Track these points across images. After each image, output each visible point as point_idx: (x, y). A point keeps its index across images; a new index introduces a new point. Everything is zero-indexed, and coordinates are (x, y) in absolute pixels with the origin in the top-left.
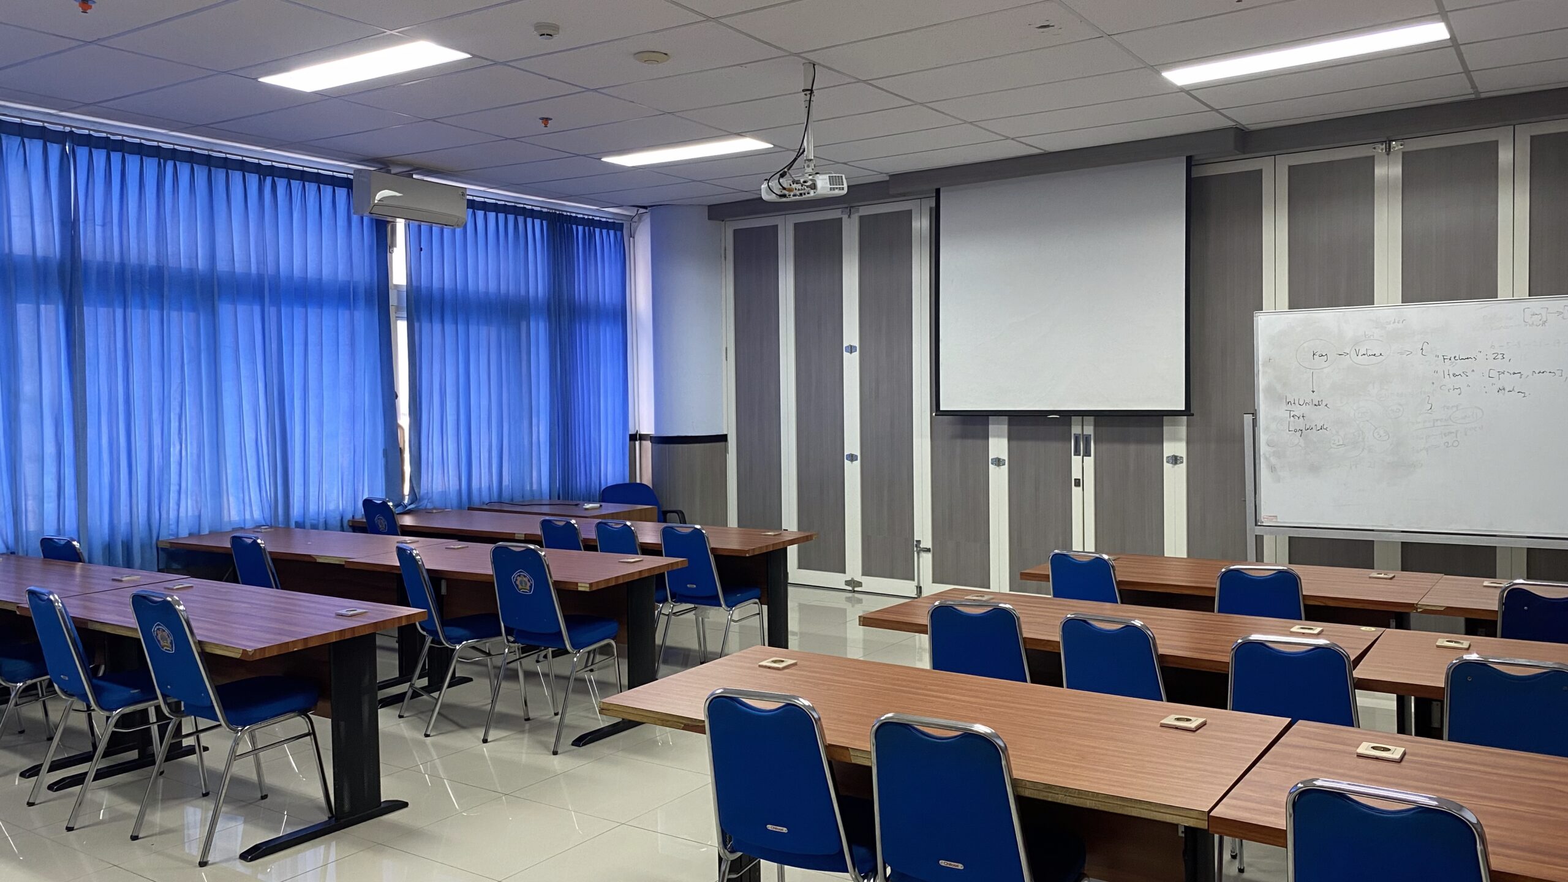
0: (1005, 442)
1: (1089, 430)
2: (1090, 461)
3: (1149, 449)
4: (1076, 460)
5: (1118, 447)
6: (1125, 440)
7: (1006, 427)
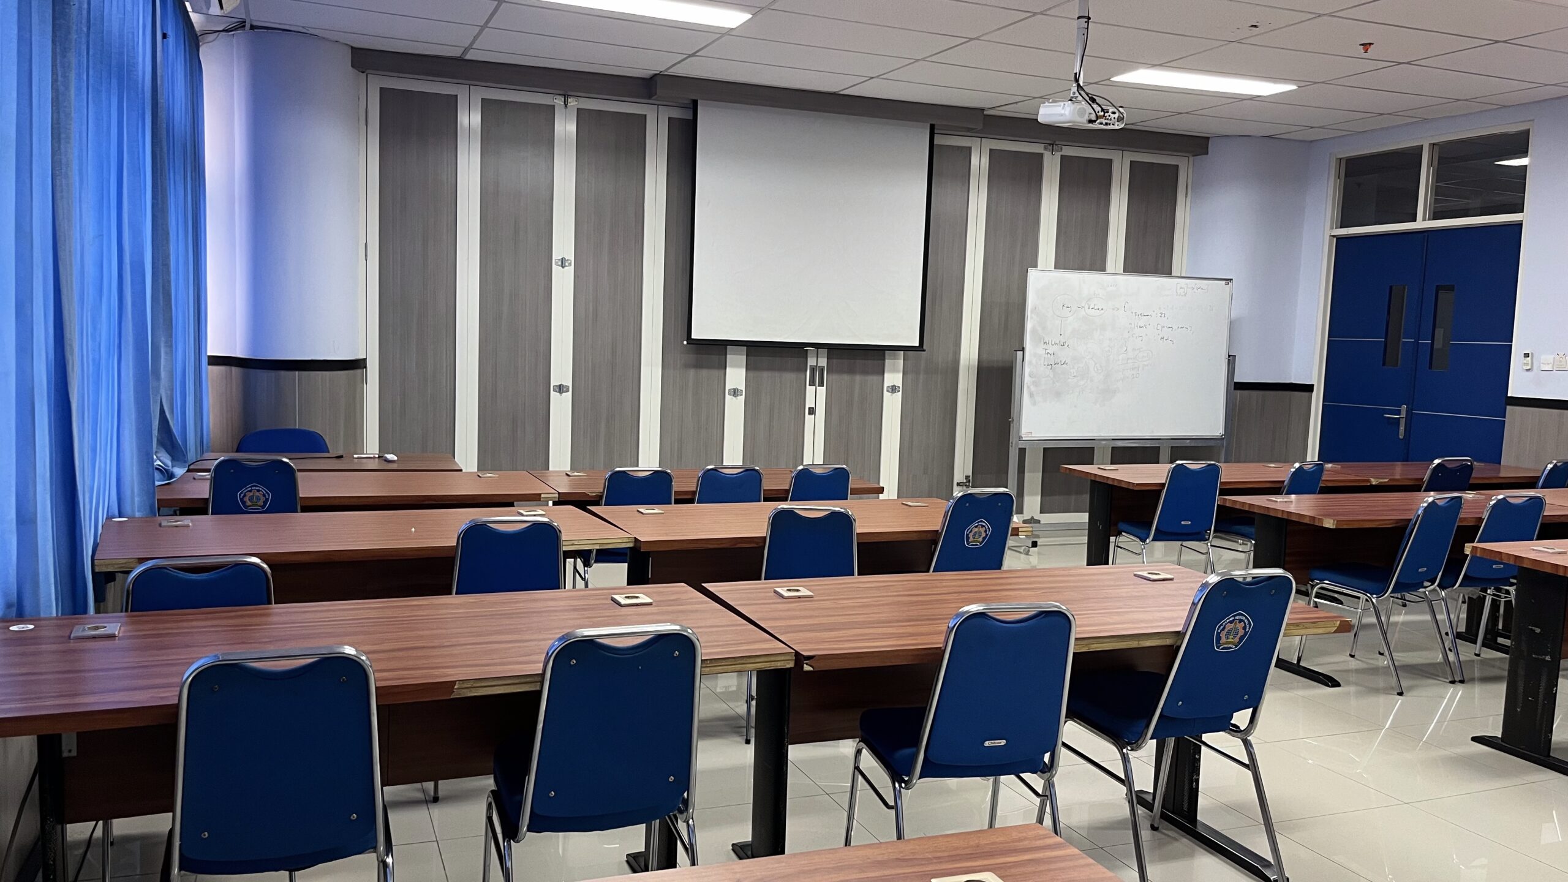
0: (743, 372)
1: (823, 362)
2: (822, 390)
3: (873, 379)
4: (810, 389)
5: (846, 378)
6: (851, 371)
7: (745, 357)
